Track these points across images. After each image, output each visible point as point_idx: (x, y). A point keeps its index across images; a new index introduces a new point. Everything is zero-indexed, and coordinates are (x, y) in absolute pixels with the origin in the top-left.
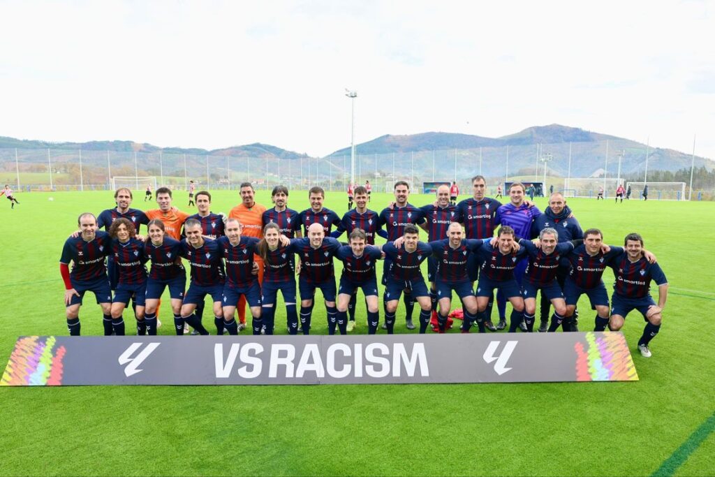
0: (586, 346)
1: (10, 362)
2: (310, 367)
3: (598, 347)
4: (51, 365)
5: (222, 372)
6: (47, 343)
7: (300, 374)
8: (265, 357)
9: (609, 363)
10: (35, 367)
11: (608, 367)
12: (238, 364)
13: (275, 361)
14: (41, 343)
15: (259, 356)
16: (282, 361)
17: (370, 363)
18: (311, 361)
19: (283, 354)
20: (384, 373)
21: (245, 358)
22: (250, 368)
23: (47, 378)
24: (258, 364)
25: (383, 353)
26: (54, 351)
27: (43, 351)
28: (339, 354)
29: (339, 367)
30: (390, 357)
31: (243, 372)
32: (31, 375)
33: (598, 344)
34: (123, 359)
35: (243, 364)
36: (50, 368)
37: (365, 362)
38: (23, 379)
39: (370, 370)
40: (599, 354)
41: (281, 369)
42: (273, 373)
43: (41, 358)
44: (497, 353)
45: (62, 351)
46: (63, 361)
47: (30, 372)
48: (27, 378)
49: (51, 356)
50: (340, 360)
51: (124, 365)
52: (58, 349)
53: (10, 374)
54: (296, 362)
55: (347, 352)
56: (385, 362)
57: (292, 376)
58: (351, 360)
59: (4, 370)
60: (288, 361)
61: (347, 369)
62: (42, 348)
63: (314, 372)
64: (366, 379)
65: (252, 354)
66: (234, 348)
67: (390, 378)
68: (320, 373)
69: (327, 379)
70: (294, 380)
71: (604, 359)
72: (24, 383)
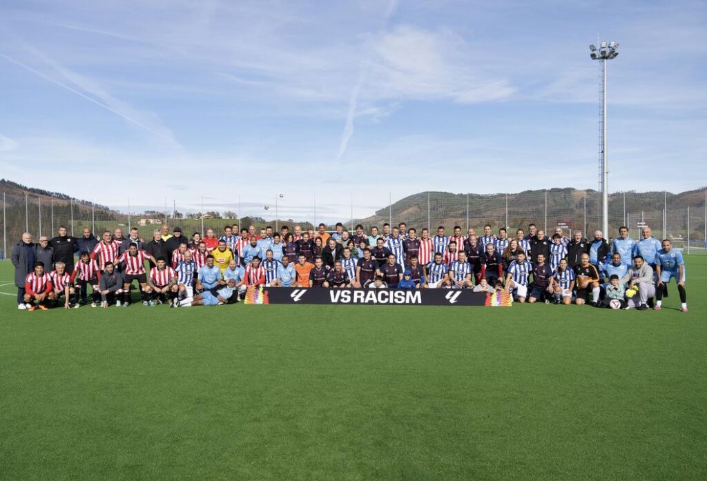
2: (371, 299)
5: (334, 300)
7: (367, 301)
8: (352, 295)
9: (500, 300)
10: (257, 298)
11: (499, 302)
12: (340, 297)
13: (356, 297)
15: (349, 295)
16: (359, 297)
17: (396, 298)
18: (371, 297)
19: (359, 294)
20: (402, 301)
21: (343, 295)
22: (346, 299)
23: (262, 301)
24: (349, 299)
25: (402, 295)
26: (263, 292)
27: (259, 292)
28: (383, 295)
29: (383, 299)
30: (405, 296)
31: (343, 300)
32: (256, 301)
34: (292, 295)
35: (342, 298)
36: (263, 298)
37: (394, 298)
39: (396, 301)
40: (496, 297)
41: (359, 300)
42: (355, 301)
43: (259, 295)
44: (452, 295)
45: (266, 292)
46: (268, 295)
47: (255, 299)
48: (254, 301)
49: (262, 294)
50: (384, 297)
51: (293, 297)
54: (365, 297)
55: (386, 293)
56: (403, 298)
57: (364, 302)
58: (388, 297)
60: (362, 297)
61: (386, 300)
63: (372, 301)
64: (394, 303)
65: (346, 294)
66: (339, 292)
67: (405, 303)
68: (375, 301)
69: (378, 303)
70: (364, 304)
71: (498, 298)
72: (254, 303)
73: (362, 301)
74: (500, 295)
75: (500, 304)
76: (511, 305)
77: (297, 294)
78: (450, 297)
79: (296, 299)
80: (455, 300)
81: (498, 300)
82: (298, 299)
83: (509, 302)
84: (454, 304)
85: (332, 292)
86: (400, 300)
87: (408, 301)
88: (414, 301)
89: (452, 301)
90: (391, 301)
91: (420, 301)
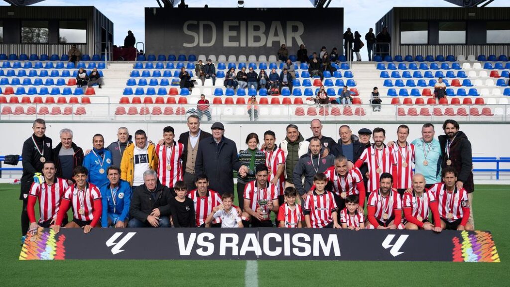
0: (461, 240)
1: (24, 245)
2: (251, 249)
3: (470, 240)
4: (56, 247)
5: (185, 251)
6: (50, 232)
7: (243, 253)
8: (216, 242)
9: (479, 251)
10: (44, 248)
11: (477, 254)
12: (196, 246)
13: (223, 245)
14: (46, 233)
15: (211, 241)
16: (229, 245)
17: (296, 247)
18: (251, 244)
19: (229, 240)
20: (307, 253)
21: (201, 242)
22: (205, 249)
23: (54, 255)
24: (211, 247)
25: (306, 240)
26: (57, 237)
27: (48, 238)
28: (272, 240)
29: (272, 249)
30: (311, 243)
31: (200, 252)
32: (41, 254)
33: (471, 238)
34: (109, 243)
35: (200, 247)
36: (55, 249)
37: (292, 246)
38: (36, 256)
39: (296, 251)
40: (471, 245)
41: (229, 250)
42: (222, 252)
43: (47, 242)
44: (393, 242)
45: (62, 238)
46: (64, 244)
47: (41, 251)
48: (39, 255)
49: (55, 241)
50: (273, 244)
51: (110, 247)
52: (60, 237)
53: (26, 253)
54: (240, 245)
55: (278, 238)
56: (308, 247)
57: (237, 254)
58: (281, 244)
59: (20, 250)
60: (234, 245)
61: (278, 251)
62: (47, 236)
63: (254, 252)
64: (293, 256)
65: (206, 239)
66: (193, 236)
67: (311, 256)
68: (258, 253)
69: (264, 256)
70: (239, 257)
71: (475, 248)
72: (37, 258)
73: (235, 253)
74: (476, 242)
75: (479, 258)
76: (499, 259)
77: (117, 240)
78: (391, 246)
80: (399, 251)
81: (474, 250)
82: (120, 249)
83: (493, 255)
84: (398, 258)
85: (181, 237)
86: (302, 250)
87: (316, 253)
88: (327, 253)
89: (395, 252)
90: (287, 253)
91: (337, 253)
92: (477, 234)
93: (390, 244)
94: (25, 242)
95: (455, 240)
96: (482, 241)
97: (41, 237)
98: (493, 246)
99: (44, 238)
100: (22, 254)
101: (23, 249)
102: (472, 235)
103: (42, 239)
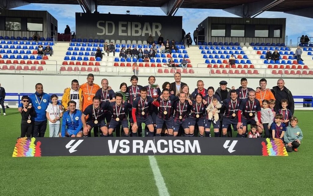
0: (267, 143)
1: (15, 148)
2: (150, 149)
3: (271, 144)
4: (35, 149)
5: (113, 150)
6: (31, 140)
7: (146, 151)
8: (131, 145)
9: (276, 149)
10: (28, 150)
11: (276, 151)
12: (119, 148)
13: (135, 147)
14: (29, 140)
15: (128, 145)
16: (138, 147)
17: (176, 148)
18: (150, 146)
19: (138, 144)
20: (182, 151)
21: (122, 145)
22: (124, 149)
23: (34, 154)
24: (128, 148)
25: (181, 144)
26: (35, 143)
27: (30, 143)
28: (162, 144)
29: (162, 148)
30: (184, 145)
31: (121, 151)
33: (271, 142)
35: (121, 148)
37: (174, 147)
38: (23, 154)
39: (176, 150)
40: (272, 146)
41: (138, 150)
42: (134, 151)
43: (30, 146)
45: (39, 143)
46: (40, 147)
47: (26, 151)
48: (25, 154)
49: (34, 145)
50: (163, 146)
51: (68, 148)
52: (37, 142)
53: (16, 152)
54: (144, 147)
55: (166, 143)
56: (182, 147)
57: (143, 152)
58: (167, 146)
59: (13, 151)
60: (141, 147)
61: (166, 150)
63: (152, 151)
64: (174, 153)
65: (124, 143)
66: (117, 142)
67: (184, 153)
68: (155, 151)
69: (158, 153)
70: (144, 154)
71: (274, 148)
72: (24, 156)
73: (142, 151)
74: (275, 144)
75: (277, 153)
76: (287, 154)
78: (228, 147)
79: (72, 151)
80: (233, 150)
81: (274, 149)
82: (74, 150)
83: (284, 152)
84: (233, 154)
85: (110, 142)
86: (179, 149)
87: (187, 151)
88: (193, 151)
89: (231, 150)
90: (171, 151)
91: (199, 151)
92: (275, 140)
93: (228, 146)
94: (16, 146)
95: (263, 143)
96: (278, 144)
97: (26, 143)
98: (284, 147)
99: (28, 143)
100: (14, 153)
101: (15, 150)
102: (272, 140)
103: (26, 144)
